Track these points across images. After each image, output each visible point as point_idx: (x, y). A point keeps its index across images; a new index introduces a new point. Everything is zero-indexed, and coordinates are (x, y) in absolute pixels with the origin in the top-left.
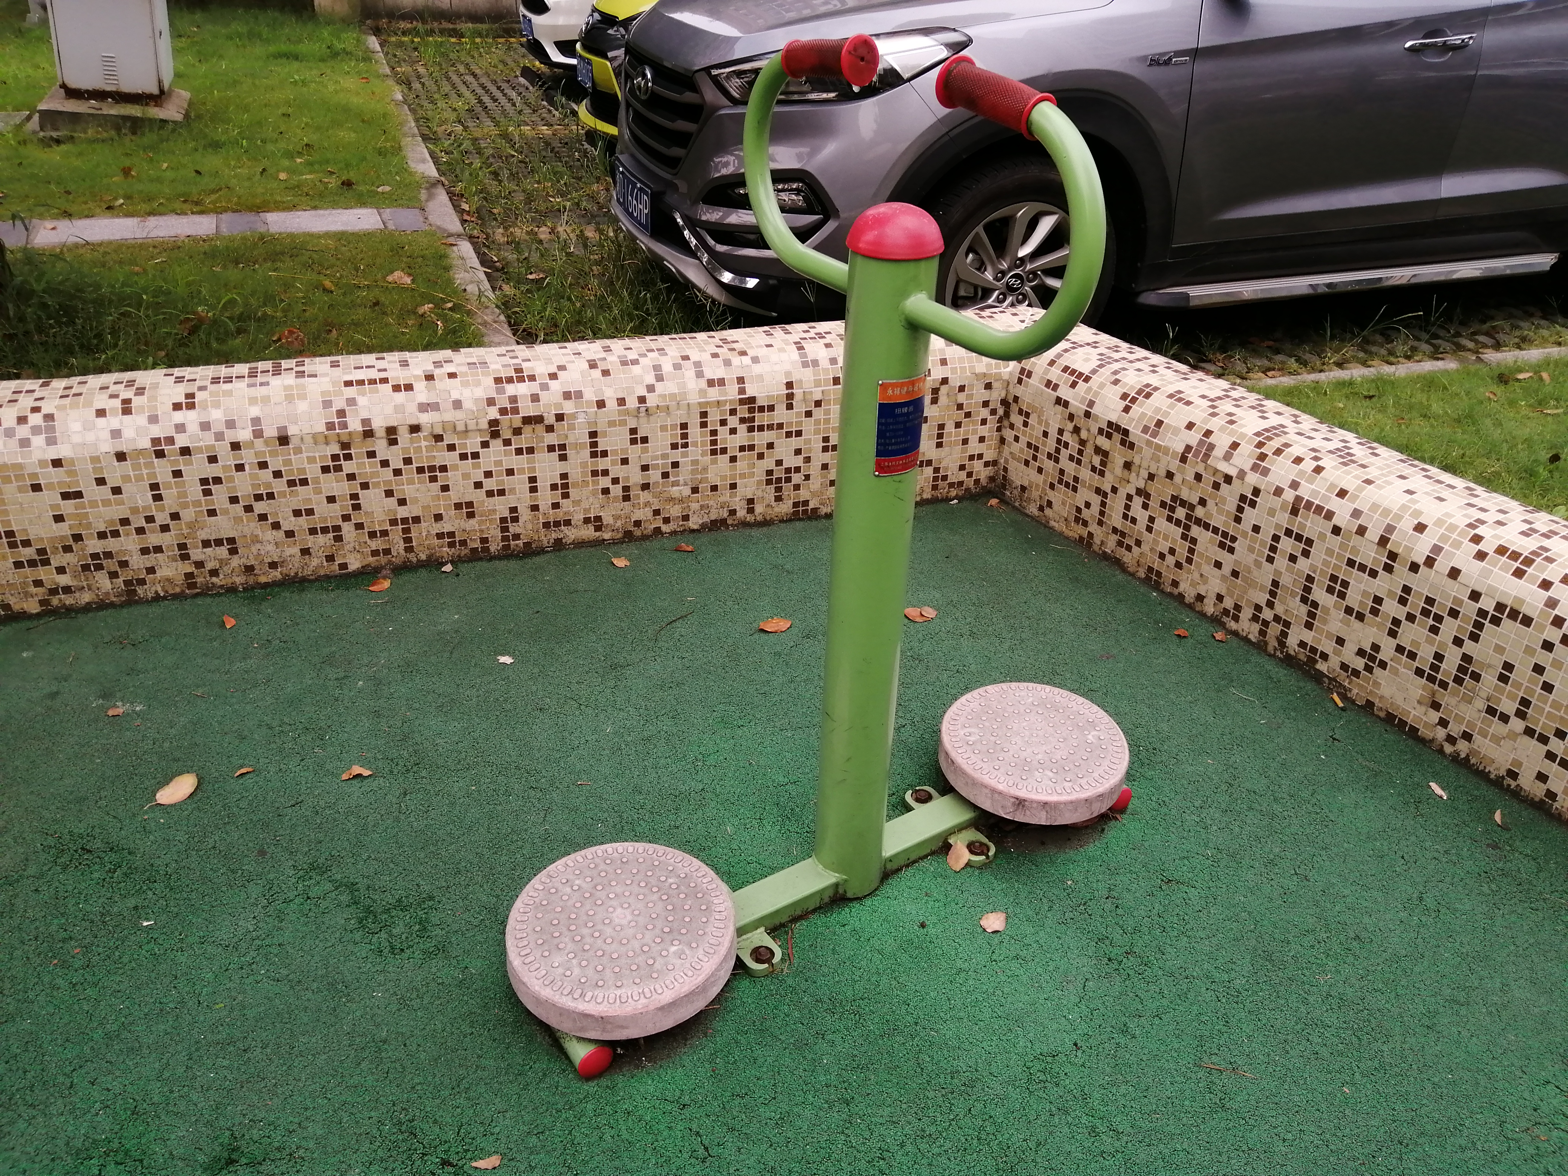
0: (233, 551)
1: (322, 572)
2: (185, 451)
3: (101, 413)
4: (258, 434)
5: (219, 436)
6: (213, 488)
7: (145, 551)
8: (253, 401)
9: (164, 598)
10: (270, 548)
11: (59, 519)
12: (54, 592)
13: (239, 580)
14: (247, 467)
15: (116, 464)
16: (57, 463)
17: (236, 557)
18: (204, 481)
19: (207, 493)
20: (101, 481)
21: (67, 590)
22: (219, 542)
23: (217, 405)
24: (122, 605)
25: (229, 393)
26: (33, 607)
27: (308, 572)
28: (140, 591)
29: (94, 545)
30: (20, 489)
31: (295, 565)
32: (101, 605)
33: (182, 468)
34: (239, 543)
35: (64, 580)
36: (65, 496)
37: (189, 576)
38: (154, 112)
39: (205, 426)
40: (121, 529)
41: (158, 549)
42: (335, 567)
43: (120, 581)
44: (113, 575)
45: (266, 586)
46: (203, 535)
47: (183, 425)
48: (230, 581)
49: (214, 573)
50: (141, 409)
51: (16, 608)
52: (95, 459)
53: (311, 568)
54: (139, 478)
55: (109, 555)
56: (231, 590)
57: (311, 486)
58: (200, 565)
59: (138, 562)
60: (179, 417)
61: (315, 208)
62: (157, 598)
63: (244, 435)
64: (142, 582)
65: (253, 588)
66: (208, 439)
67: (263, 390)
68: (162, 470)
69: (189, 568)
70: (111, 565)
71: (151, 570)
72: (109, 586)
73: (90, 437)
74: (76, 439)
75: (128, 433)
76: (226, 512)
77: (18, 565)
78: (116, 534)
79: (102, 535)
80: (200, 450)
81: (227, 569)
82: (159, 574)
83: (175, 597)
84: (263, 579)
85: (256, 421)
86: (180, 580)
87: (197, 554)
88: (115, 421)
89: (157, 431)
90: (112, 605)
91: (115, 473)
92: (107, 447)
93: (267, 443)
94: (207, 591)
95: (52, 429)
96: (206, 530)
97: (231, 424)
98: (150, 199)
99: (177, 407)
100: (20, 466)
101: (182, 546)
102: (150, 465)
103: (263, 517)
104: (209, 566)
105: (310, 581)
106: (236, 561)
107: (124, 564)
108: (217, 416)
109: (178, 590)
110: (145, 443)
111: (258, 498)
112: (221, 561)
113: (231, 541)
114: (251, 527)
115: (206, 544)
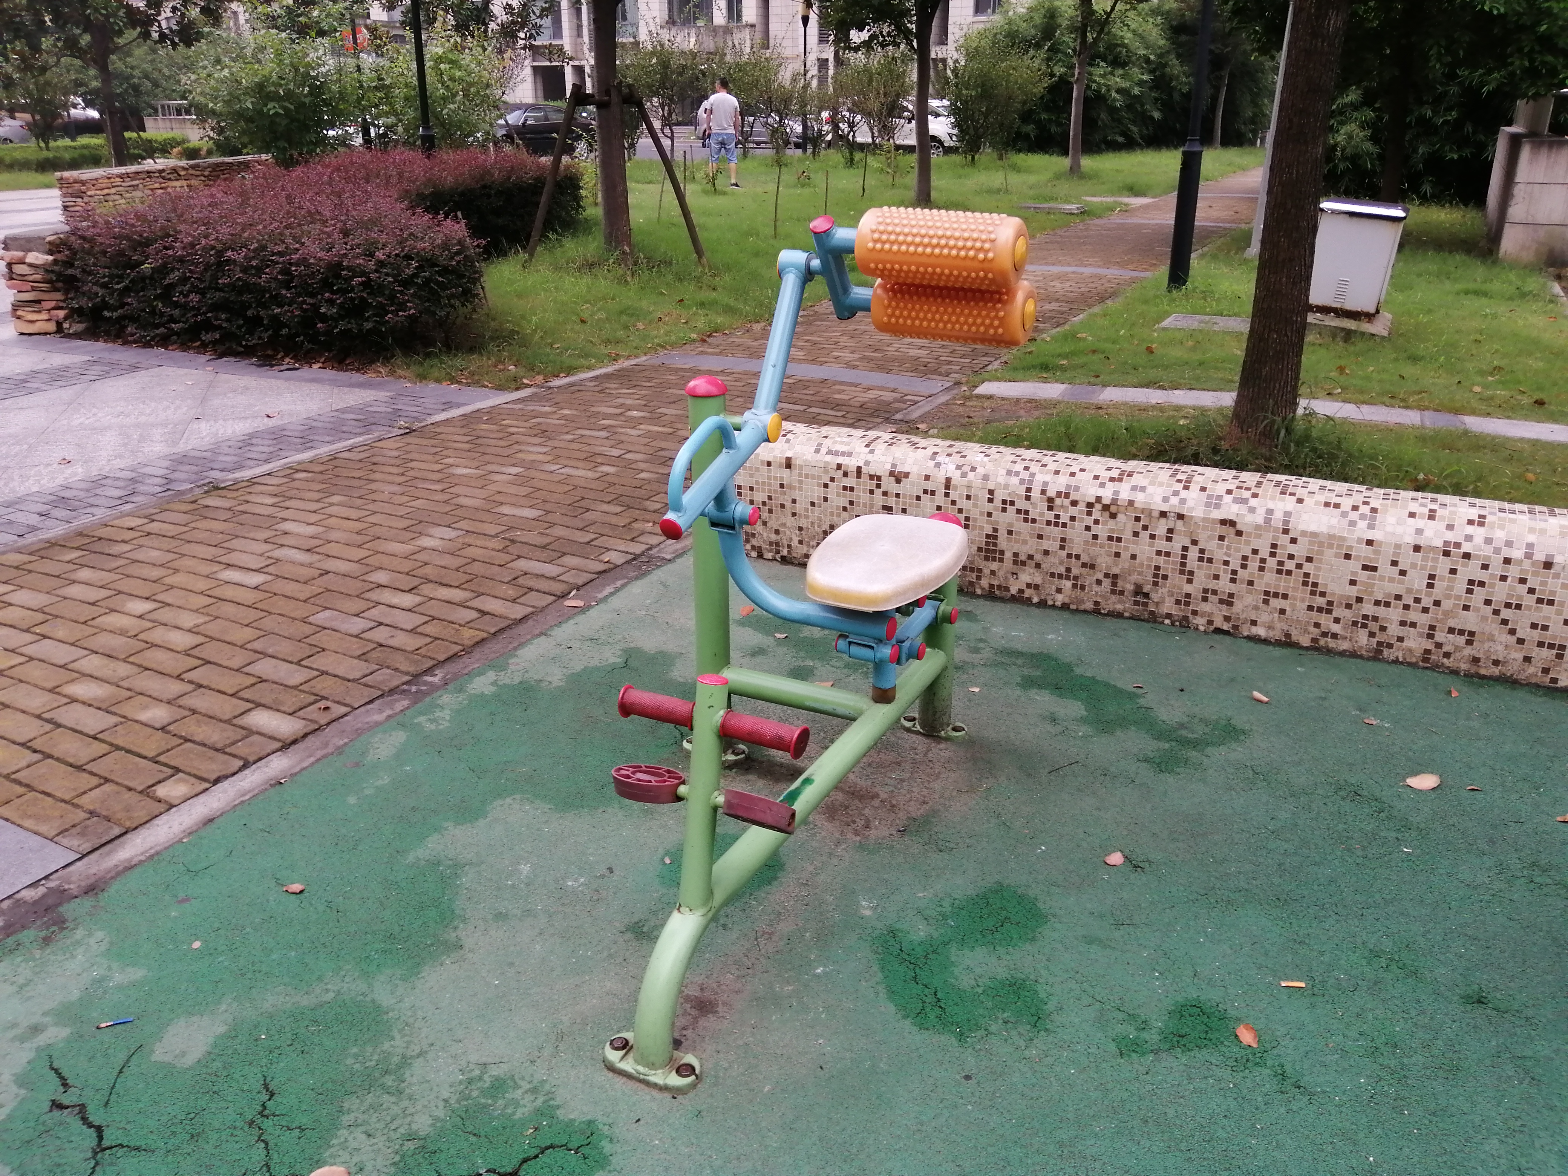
0: (1469, 643)
1: (1534, 681)
2: (1467, 556)
3: (1412, 515)
4: (1529, 556)
5: (1497, 551)
6: (1475, 588)
7: (1403, 623)
8: (1532, 530)
9: (1401, 663)
10: (1500, 648)
11: (1353, 583)
12: (1324, 634)
13: (1464, 666)
14: (1509, 579)
15: (1411, 553)
16: (1370, 543)
17: (1470, 647)
18: (1471, 582)
19: (1469, 591)
20: (1394, 563)
21: (1335, 636)
22: (1461, 632)
23: (1502, 527)
24: (1369, 659)
25: (1514, 521)
26: (1305, 641)
27: (1522, 676)
28: (1386, 652)
29: (1368, 609)
30: (1337, 555)
31: (1513, 668)
32: (1354, 655)
33: (1459, 568)
34: (1476, 638)
35: (1336, 628)
36: (1365, 568)
37: (1427, 651)
38: (1366, 327)
39: (1488, 541)
40: (1393, 602)
41: (1413, 625)
42: (1547, 680)
43: (1375, 641)
44: (1372, 635)
45: (1483, 677)
46: (1452, 623)
47: (1471, 536)
48: (1456, 665)
49: (1447, 655)
50: (1443, 518)
51: (1294, 638)
52: (1398, 546)
53: (1526, 674)
54: (1423, 568)
55: (1375, 619)
56: (1455, 672)
57: (1555, 607)
58: (1439, 645)
59: (1394, 630)
60: (1470, 530)
61: (1508, 418)
62: (1396, 662)
63: (1517, 554)
64: (1390, 646)
65: (1472, 676)
66: (1488, 551)
67: (1542, 525)
68: (1443, 565)
69: (1429, 645)
70: (1373, 626)
71: (1401, 639)
72: (1365, 642)
73: (1399, 530)
74: (1389, 529)
75: (1428, 533)
76: (1477, 610)
77: (1310, 608)
78: (1387, 604)
79: (1377, 603)
80: (1478, 557)
81: (1458, 655)
82: (1404, 644)
83: (1409, 664)
84: (1483, 672)
85: (1530, 546)
86: (1419, 653)
87: (1440, 636)
88: (1420, 523)
89: (1451, 536)
90: (1361, 657)
91: (1407, 559)
92: (1410, 539)
93: (1534, 564)
94: (1436, 667)
95: (1375, 519)
96: (1456, 620)
97: (1509, 544)
98: (1362, 392)
99: (1471, 522)
100: (1343, 539)
101: (1432, 628)
102: (1435, 560)
103: (1505, 622)
104: (1446, 649)
105: (1521, 684)
106: (1468, 651)
107: (1383, 629)
108: (1500, 535)
109: (1414, 660)
110: (1439, 543)
111: (1508, 605)
112: (1456, 647)
113: (1472, 634)
114: (1493, 627)
115: (1451, 631)
